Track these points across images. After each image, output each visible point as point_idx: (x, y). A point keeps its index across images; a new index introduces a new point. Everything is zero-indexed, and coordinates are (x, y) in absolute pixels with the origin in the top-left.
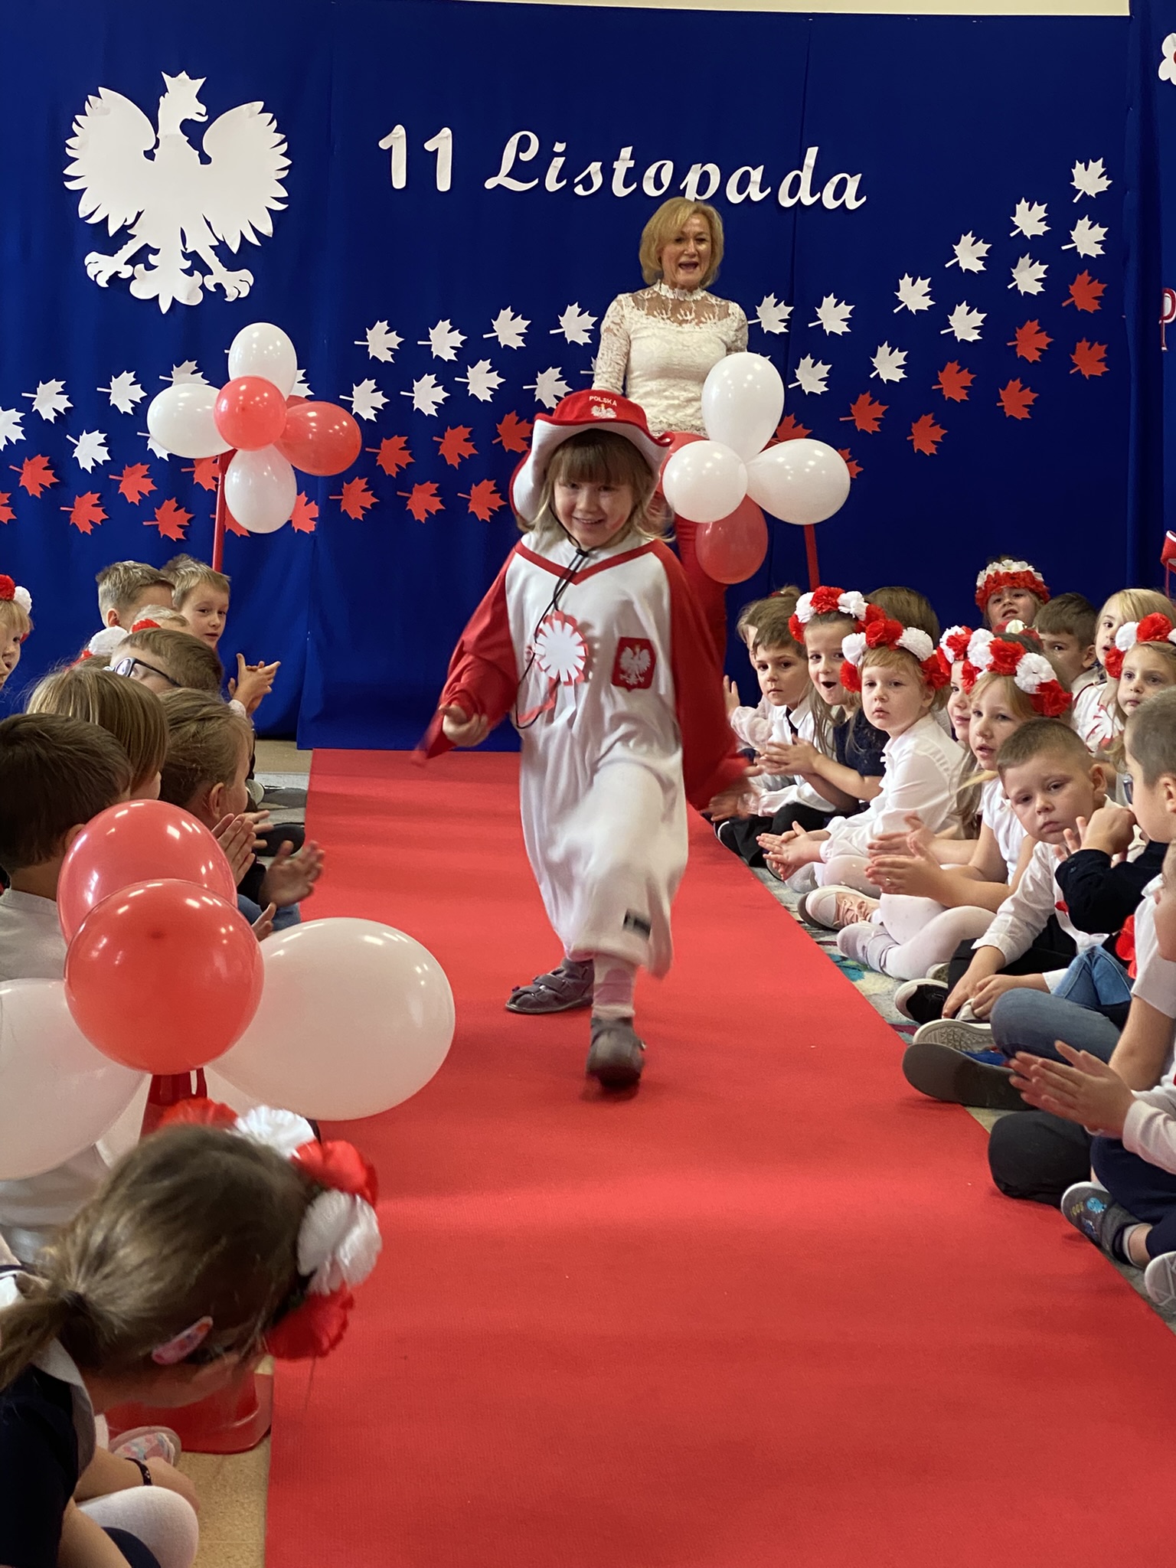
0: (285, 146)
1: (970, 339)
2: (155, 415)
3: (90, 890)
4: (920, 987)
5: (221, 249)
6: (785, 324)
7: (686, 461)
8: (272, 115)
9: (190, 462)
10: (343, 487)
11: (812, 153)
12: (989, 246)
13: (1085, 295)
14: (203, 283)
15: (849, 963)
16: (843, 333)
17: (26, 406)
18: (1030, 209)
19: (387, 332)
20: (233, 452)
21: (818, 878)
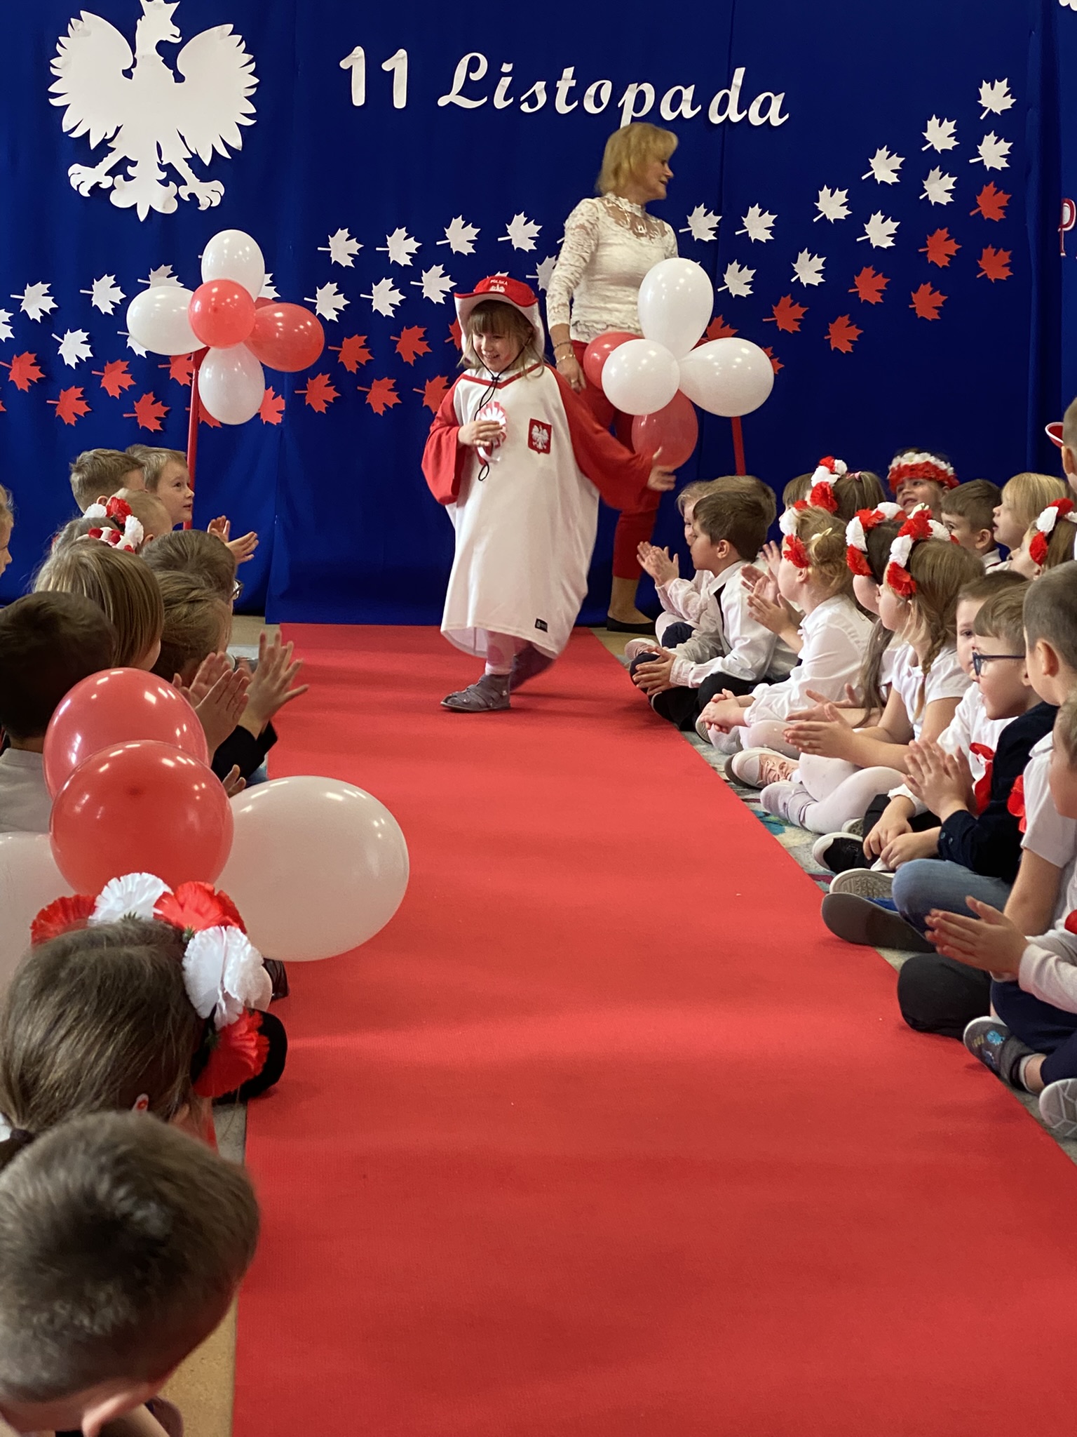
0: (253, 65)
1: (885, 246)
2: (134, 315)
3: (73, 751)
4: (836, 840)
5: (194, 162)
6: (714, 232)
7: (624, 358)
8: (240, 37)
9: (166, 359)
10: (307, 382)
11: (739, 73)
12: (903, 159)
13: (991, 204)
14: (178, 193)
15: (772, 818)
16: (766, 240)
17: (14, 307)
18: (940, 125)
19: (347, 240)
20: (205, 350)
21: (743, 741)
